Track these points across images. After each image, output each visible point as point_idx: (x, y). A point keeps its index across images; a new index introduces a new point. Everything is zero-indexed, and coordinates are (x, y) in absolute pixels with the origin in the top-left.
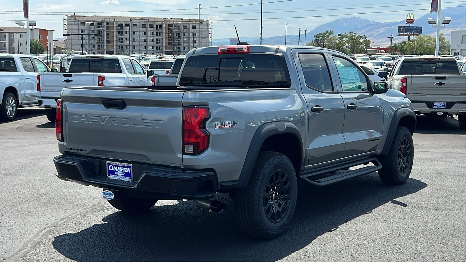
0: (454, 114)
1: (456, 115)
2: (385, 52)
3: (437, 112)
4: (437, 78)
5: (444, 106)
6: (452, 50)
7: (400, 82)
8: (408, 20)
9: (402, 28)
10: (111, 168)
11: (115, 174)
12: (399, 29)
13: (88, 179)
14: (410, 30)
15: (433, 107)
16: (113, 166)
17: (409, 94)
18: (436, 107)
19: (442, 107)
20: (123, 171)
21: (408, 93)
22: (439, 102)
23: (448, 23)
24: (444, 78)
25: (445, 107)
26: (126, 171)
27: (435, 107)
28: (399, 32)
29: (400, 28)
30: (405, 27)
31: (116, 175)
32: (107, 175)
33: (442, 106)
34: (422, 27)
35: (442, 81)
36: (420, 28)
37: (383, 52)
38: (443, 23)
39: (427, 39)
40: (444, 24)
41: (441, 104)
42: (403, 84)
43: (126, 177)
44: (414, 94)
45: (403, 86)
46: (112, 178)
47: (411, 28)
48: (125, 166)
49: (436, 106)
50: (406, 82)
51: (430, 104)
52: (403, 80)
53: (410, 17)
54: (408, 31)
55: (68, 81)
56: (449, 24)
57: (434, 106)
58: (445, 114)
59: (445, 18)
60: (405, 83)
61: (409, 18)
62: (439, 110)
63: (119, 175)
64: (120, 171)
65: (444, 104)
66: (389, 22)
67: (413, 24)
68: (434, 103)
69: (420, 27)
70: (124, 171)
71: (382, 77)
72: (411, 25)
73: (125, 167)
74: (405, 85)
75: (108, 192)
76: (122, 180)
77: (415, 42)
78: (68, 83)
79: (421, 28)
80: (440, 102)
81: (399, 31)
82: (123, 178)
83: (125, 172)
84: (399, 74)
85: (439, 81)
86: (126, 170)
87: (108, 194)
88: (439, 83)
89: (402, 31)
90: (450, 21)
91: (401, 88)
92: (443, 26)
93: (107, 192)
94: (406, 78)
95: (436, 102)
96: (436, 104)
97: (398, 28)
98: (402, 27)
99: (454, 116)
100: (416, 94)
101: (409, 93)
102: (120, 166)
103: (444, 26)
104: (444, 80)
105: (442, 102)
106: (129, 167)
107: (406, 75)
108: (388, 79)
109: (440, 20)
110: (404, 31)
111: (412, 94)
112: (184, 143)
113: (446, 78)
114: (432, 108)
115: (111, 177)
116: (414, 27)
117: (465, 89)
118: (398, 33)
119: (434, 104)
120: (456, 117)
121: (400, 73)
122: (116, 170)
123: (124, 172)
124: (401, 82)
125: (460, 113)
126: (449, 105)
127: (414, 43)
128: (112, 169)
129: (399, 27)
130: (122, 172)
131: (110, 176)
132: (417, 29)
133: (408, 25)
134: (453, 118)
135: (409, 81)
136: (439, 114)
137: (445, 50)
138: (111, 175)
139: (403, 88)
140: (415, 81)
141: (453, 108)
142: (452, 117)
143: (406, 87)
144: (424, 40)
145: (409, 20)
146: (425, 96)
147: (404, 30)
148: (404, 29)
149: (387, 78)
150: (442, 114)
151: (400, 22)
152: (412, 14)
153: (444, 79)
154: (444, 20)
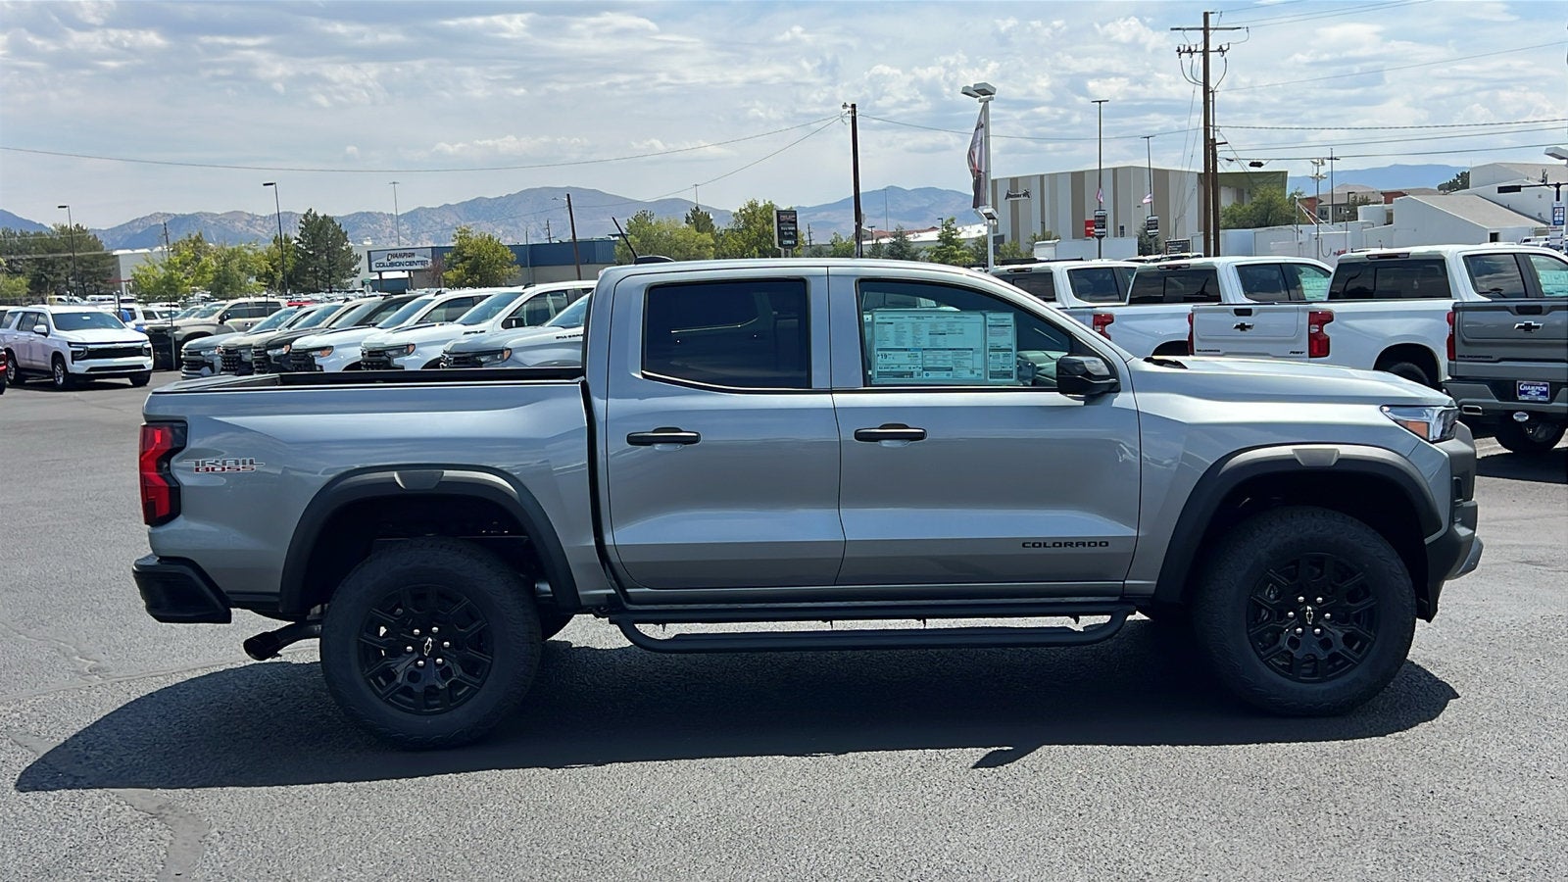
15: (1520, 398)
18: (1527, 398)
22: (1534, 381)
41: (1539, 388)
55: (1242, 327)
57: (1522, 392)
65: (1545, 389)
68: (1520, 384)
78: (1243, 332)
96: (1525, 388)
117: (1566, 341)
146: (1500, 364)
150: (1527, 418)
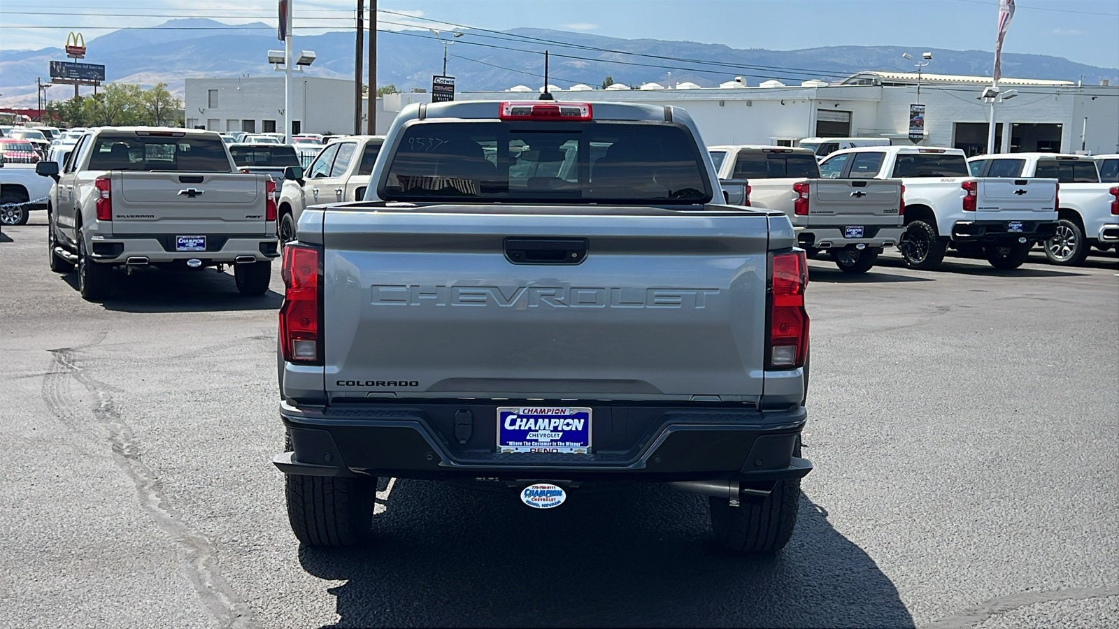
0: (226, 263)
1: (230, 265)
2: (30, 120)
3: (188, 260)
4: (183, 179)
5: (202, 245)
6: (188, 119)
7: (93, 187)
8: (70, 47)
9: (59, 65)
10: (513, 422)
11: (528, 438)
12: (52, 67)
13: (455, 459)
14: (78, 70)
15: (178, 249)
16: (519, 416)
17: (121, 218)
18: (185, 249)
19: (197, 249)
20: (555, 429)
21: (118, 216)
22: (190, 236)
23: (309, 64)
24: (200, 180)
25: (204, 249)
26: (566, 428)
27: (181, 248)
28: (54, 74)
29: (54, 66)
30: (66, 65)
31: (531, 441)
32: (498, 444)
33: (199, 245)
34: (104, 66)
35: (195, 187)
36: (99, 68)
37: (25, 120)
38: (298, 64)
39: (130, 94)
40: (299, 66)
41: (196, 241)
42: (101, 194)
43: (567, 443)
44: (132, 216)
45: (102, 197)
46: (516, 451)
47: (80, 66)
48: (567, 413)
49: (183, 245)
50: (109, 188)
51: (169, 241)
52: (103, 184)
53: (76, 42)
54: (74, 73)
56: (311, 65)
57: (180, 245)
58: (207, 262)
59: (304, 51)
60: (108, 192)
61: (72, 44)
62: (192, 253)
63: (540, 439)
64: (544, 429)
65: (202, 241)
66: (13, 51)
67: (83, 57)
68: (178, 239)
69: (100, 66)
70: (560, 428)
71: (47, 176)
72: (79, 61)
73: (565, 417)
74: (107, 196)
75: (544, 488)
76: (555, 451)
77: (105, 100)
79: (102, 68)
80: (193, 237)
81: (53, 72)
82: (555, 447)
83: (563, 431)
84: (89, 169)
85: (188, 187)
86: (568, 425)
87: (542, 493)
88: (187, 190)
89: (59, 72)
90: (314, 58)
91: (98, 204)
92: (299, 69)
93: (539, 490)
94: (110, 180)
95: (184, 237)
96: (184, 241)
97: (49, 66)
98: (58, 62)
99: (226, 266)
100: (136, 216)
101: (121, 215)
102: (543, 417)
103: (301, 68)
104: (198, 184)
105: (198, 237)
106: (578, 416)
107: (109, 172)
108: (60, 180)
109: (292, 56)
110: (64, 74)
111: (128, 218)
112: (769, 344)
113: (203, 180)
114: (175, 251)
115: (513, 447)
116: (86, 65)
118: (51, 76)
119: (179, 242)
120: (230, 270)
121: (92, 166)
122: (530, 428)
123: (560, 431)
124: (96, 188)
125: (239, 260)
126: (215, 242)
127: (103, 102)
128: (516, 427)
129: (52, 63)
130: (551, 431)
131: (508, 444)
132: (92, 70)
133: (73, 60)
134: (223, 271)
135: (116, 185)
136: (193, 265)
137: (172, 120)
138: (511, 443)
139: (103, 203)
140: (131, 186)
141: (225, 250)
142: (220, 270)
143: (109, 201)
144: (125, 95)
145: (73, 49)
146: (159, 222)
147: (64, 71)
148: (64, 68)
149: (59, 177)
150: (200, 264)
151: (38, 51)
152: (79, 36)
153: (200, 182)
154: (303, 57)
